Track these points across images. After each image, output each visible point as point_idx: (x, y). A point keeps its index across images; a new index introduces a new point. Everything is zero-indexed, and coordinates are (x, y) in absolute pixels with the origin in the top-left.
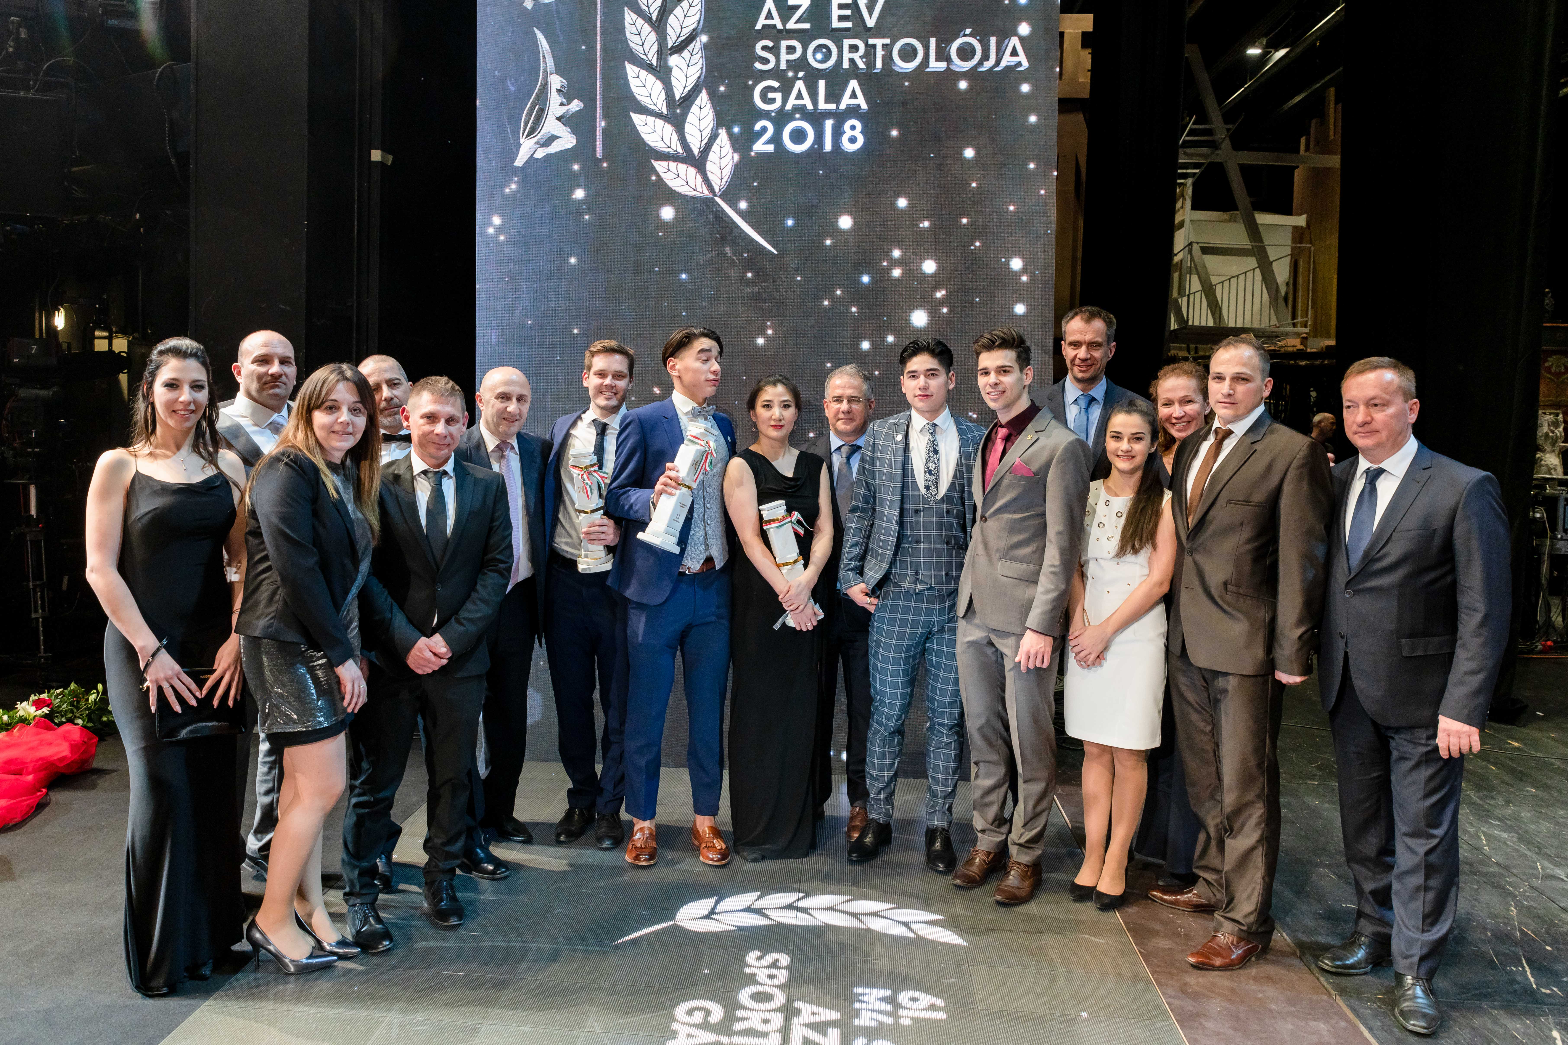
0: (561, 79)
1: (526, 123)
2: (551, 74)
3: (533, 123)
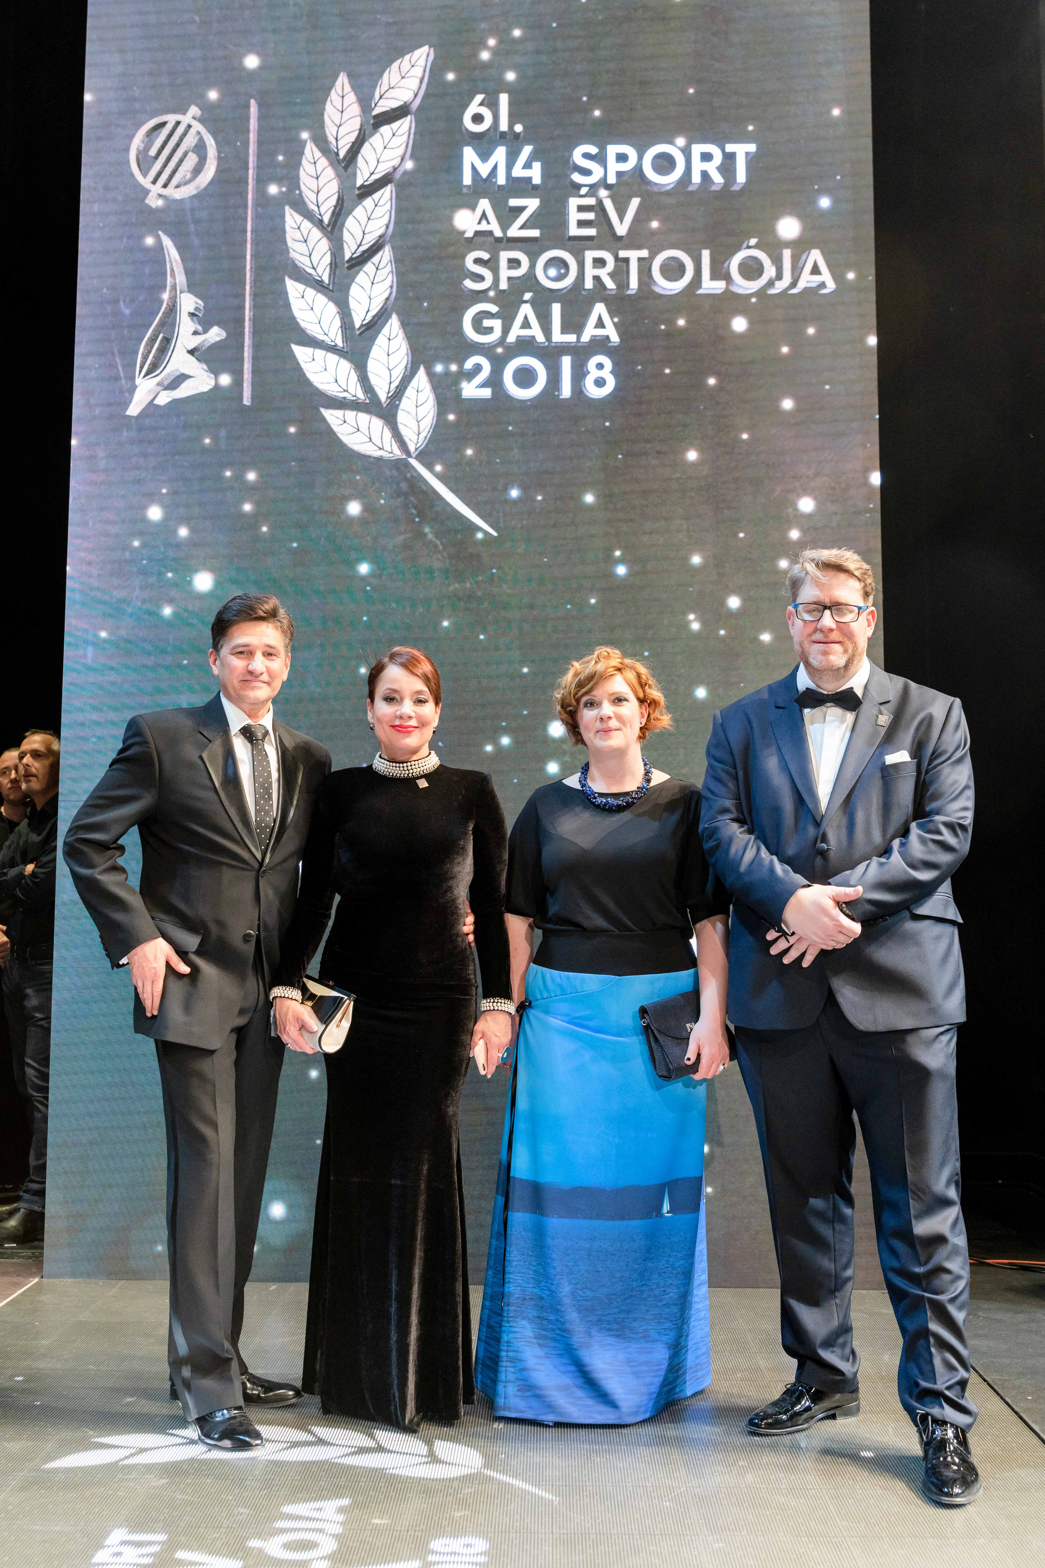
0: (194, 299)
1: (145, 358)
2: (181, 293)
3: (154, 357)
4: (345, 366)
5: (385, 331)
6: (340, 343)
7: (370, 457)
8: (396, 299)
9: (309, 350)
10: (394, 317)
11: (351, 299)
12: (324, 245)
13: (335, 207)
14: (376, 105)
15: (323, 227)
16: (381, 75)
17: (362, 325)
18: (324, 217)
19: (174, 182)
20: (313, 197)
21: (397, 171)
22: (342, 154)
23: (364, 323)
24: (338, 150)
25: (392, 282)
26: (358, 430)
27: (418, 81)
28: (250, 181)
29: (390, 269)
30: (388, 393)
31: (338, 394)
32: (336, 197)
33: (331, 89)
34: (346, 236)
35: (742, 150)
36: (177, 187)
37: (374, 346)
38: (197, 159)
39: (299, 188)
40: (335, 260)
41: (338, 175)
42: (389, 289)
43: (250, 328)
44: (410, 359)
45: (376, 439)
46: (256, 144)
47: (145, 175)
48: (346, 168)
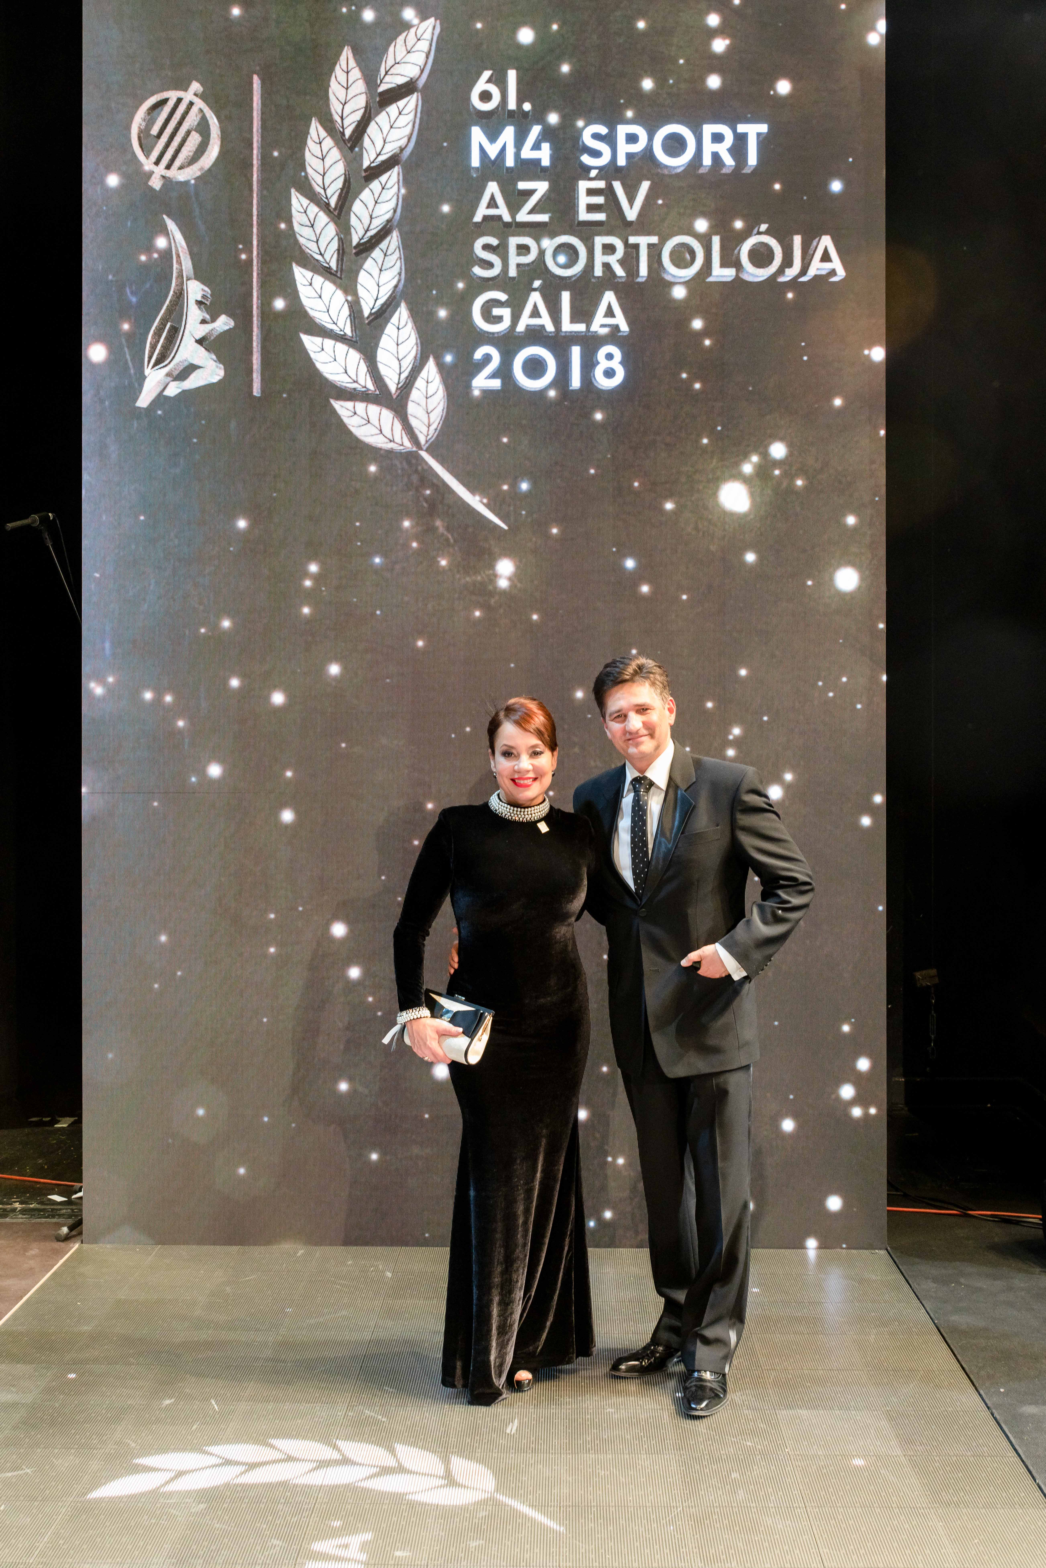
0: (202, 286)
1: (153, 347)
2: (188, 279)
3: (162, 346)
4: (354, 356)
5: (394, 319)
6: (348, 331)
7: (380, 449)
8: (404, 286)
9: (318, 340)
10: (403, 305)
11: (359, 287)
12: (331, 229)
13: (342, 189)
14: (381, 82)
15: (330, 211)
16: (386, 50)
17: (371, 314)
18: (330, 200)
19: (177, 163)
20: (319, 179)
21: (404, 152)
22: (348, 133)
23: (373, 311)
24: (343, 129)
25: (401, 269)
26: (369, 422)
27: (424, 55)
28: (255, 162)
29: (398, 256)
30: (398, 385)
31: (348, 385)
32: (342, 179)
33: (335, 64)
34: (353, 221)
35: (754, 130)
36: (181, 168)
37: (384, 336)
38: (200, 139)
39: (304, 169)
40: (343, 245)
41: (344, 156)
42: (398, 276)
43: (258, 316)
44: (419, 349)
45: (387, 431)
46: (260, 123)
47: (147, 156)
48: (352, 149)
